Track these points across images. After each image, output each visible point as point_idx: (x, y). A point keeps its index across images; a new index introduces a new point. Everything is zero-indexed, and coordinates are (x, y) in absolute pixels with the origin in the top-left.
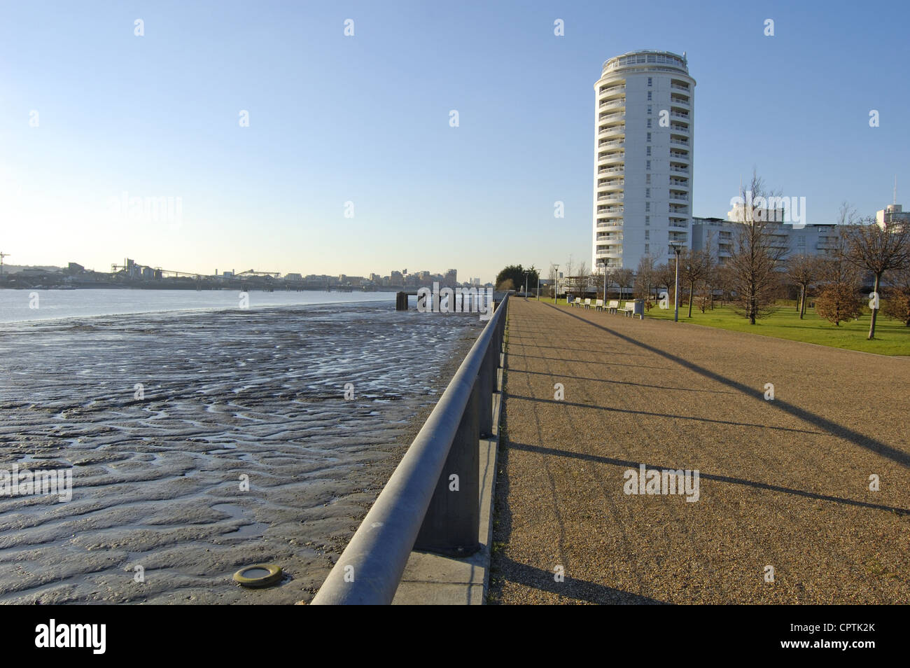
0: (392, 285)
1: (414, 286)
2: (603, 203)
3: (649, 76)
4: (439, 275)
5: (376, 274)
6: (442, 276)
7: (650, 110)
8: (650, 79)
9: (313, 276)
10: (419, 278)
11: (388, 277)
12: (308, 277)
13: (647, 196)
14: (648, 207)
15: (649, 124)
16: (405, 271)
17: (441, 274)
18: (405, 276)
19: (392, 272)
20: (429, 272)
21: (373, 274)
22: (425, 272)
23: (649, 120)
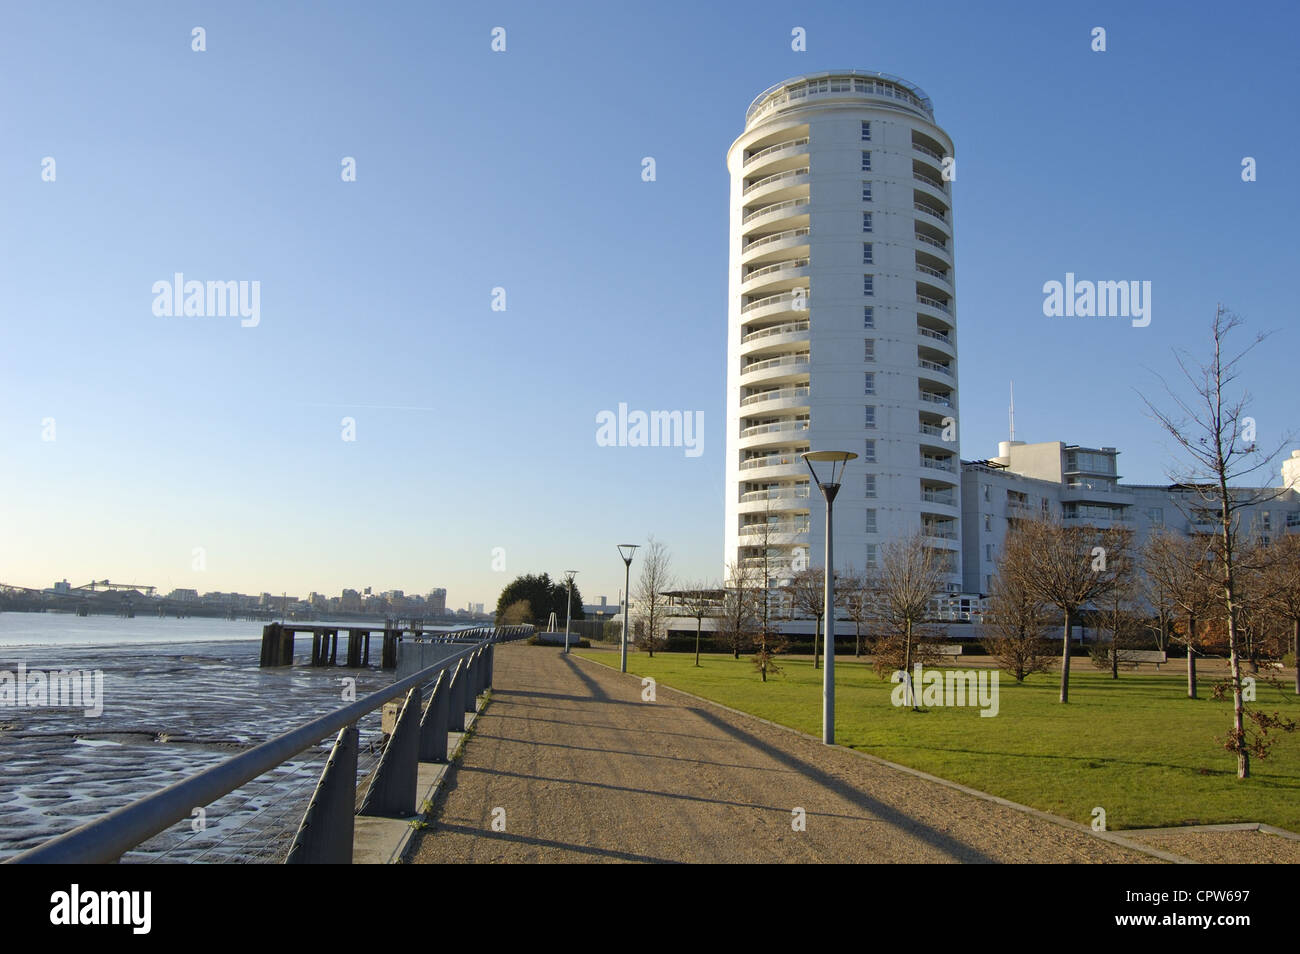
0: (344, 611)
1: (377, 613)
2: (754, 409)
3: (866, 117)
4: (418, 597)
5: (319, 593)
6: (422, 598)
7: (867, 193)
8: (866, 126)
9: (217, 595)
10: (387, 600)
11: (337, 599)
12: (208, 596)
13: (868, 392)
14: (870, 418)
15: (866, 224)
16: (368, 591)
17: (421, 595)
18: (365, 597)
19: (344, 591)
20: (402, 593)
21: (315, 594)
22: (396, 592)
23: (867, 215)
